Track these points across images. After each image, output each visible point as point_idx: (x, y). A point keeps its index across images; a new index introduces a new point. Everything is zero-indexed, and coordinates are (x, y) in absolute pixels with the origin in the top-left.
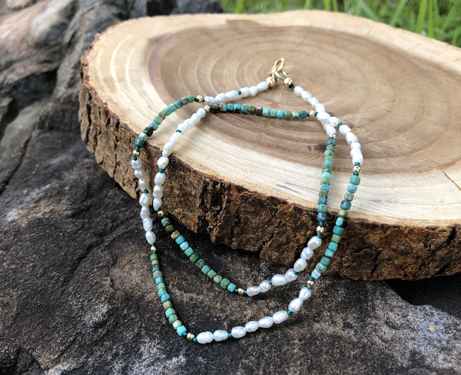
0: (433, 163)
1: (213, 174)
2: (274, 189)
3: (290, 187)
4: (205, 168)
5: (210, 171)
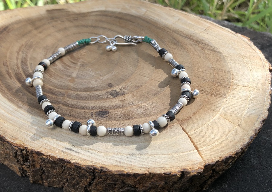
1: (21, 143)
2: (62, 152)
4: (15, 139)
5: (19, 141)
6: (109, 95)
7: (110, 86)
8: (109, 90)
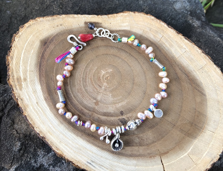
0: (158, 152)
1: (61, 153)
2: (85, 164)
3: (92, 164)
4: (58, 149)
5: (60, 151)
6: (120, 122)
7: (122, 113)
8: (121, 117)
